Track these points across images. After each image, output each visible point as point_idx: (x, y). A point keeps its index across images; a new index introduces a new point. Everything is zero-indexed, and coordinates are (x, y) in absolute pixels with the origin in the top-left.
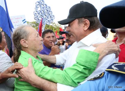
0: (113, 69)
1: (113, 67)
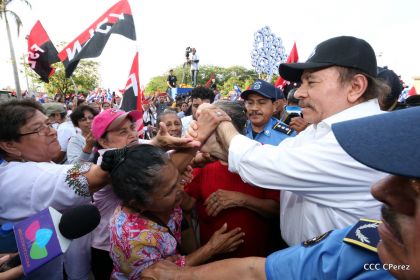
0: (359, 240)
1: (358, 232)
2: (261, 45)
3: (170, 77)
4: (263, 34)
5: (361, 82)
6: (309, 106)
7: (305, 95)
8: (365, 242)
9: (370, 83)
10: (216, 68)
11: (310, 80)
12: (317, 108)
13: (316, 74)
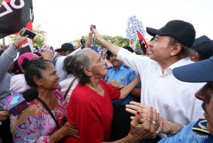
1: (200, 124)
2: (131, 25)
3: (82, 40)
4: (132, 20)
8: (204, 129)
10: (107, 36)
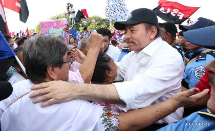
5: (154, 30)
6: (133, 42)
7: (130, 37)
9: (158, 30)
11: (132, 29)
12: (137, 43)
13: (134, 27)
